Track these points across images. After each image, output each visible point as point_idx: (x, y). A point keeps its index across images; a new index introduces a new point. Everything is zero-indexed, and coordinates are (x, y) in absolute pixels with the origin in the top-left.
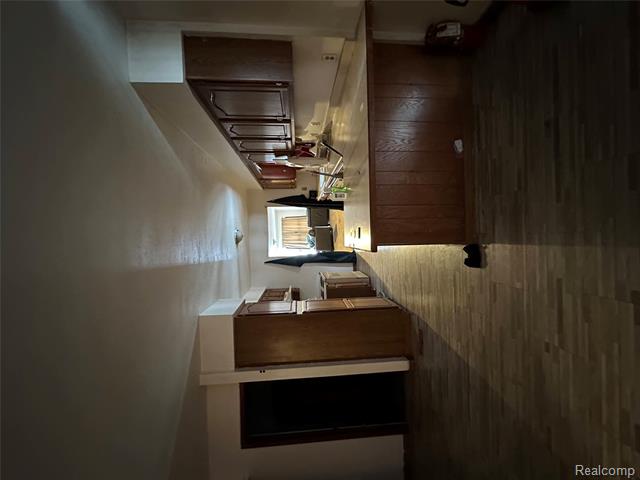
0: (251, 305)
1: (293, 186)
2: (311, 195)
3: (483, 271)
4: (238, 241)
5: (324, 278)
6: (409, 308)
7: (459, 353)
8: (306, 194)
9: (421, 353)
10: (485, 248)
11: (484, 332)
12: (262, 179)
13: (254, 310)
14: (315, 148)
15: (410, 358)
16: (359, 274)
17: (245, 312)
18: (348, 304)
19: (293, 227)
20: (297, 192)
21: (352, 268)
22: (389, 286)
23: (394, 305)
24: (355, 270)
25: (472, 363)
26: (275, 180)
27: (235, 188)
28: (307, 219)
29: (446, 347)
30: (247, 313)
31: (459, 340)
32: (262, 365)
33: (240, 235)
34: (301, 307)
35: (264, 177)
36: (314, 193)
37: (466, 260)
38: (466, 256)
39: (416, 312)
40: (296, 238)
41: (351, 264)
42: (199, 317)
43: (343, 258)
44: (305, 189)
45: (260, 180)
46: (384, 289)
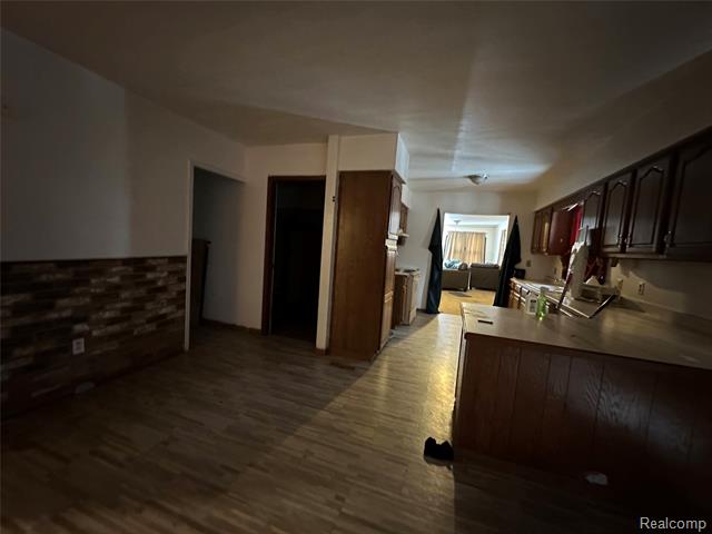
0: (400, 189)
1: (536, 249)
2: (518, 270)
3: (421, 457)
4: (473, 178)
5: (414, 274)
6: (377, 362)
7: (332, 403)
8: (521, 266)
9: (332, 364)
10: (449, 468)
11: (355, 436)
12: (552, 211)
13: (396, 193)
14: (597, 284)
15: (327, 351)
16: (413, 313)
17: (395, 183)
18: (389, 296)
19: (473, 245)
20: (526, 254)
21: (419, 307)
22: (400, 344)
23: (382, 346)
24: (418, 310)
25: (323, 414)
26: (549, 229)
27: (544, 176)
28: (481, 263)
29: (338, 391)
30: (394, 185)
31: (345, 407)
32: (339, 199)
33: (480, 180)
34: (391, 245)
35: (555, 214)
36: (521, 275)
37: (434, 441)
38: (439, 442)
39: (372, 368)
40: (459, 248)
41: (424, 307)
42: (397, 133)
43: (432, 298)
44: (529, 264)
45: (552, 208)
46: (397, 339)
